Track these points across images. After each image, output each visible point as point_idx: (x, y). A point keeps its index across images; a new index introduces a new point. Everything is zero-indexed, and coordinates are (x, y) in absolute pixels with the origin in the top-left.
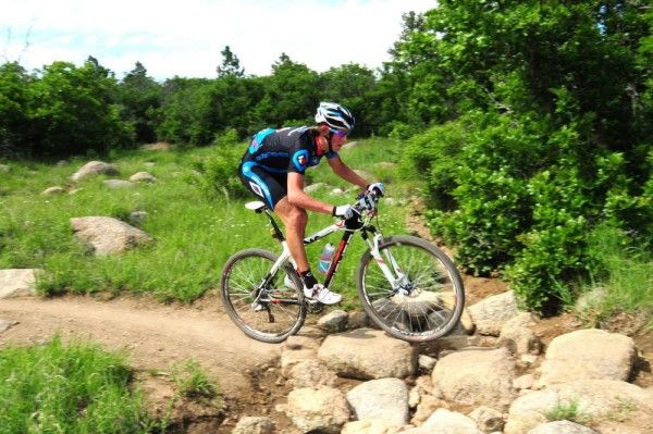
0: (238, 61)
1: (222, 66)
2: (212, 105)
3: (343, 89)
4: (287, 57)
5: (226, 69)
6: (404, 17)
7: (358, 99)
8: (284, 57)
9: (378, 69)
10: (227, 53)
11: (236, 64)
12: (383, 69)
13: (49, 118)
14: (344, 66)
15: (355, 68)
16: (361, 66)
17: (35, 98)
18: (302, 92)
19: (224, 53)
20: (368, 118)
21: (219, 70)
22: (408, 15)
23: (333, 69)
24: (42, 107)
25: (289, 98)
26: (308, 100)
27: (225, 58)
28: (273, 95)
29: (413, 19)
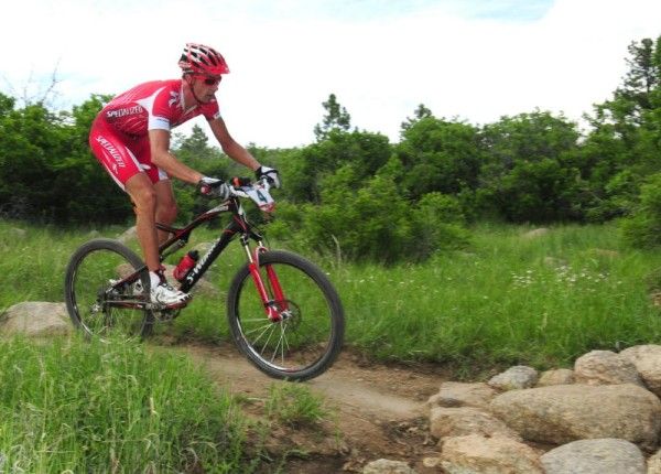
0: (348, 117)
1: (322, 125)
2: (307, 172)
3: (522, 145)
4: (429, 112)
5: (330, 130)
6: (631, 49)
7: (548, 162)
8: (422, 111)
9: (586, 116)
10: (332, 105)
11: (345, 121)
12: (594, 115)
13: (78, 169)
14: (523, 116)
15: (544, 120)
16: (555, 115)
17: (62, 142)
18: (452, 150)
19: (326, 106)
20: (565, 193)
21: (318, 131)
22: (640, 45)
23: (505, 120)
24: (71, 156)
25: (430, 161)
26: (462, 163)
27: (328, 113)
28: (404, 158)
29: (648, 51)
